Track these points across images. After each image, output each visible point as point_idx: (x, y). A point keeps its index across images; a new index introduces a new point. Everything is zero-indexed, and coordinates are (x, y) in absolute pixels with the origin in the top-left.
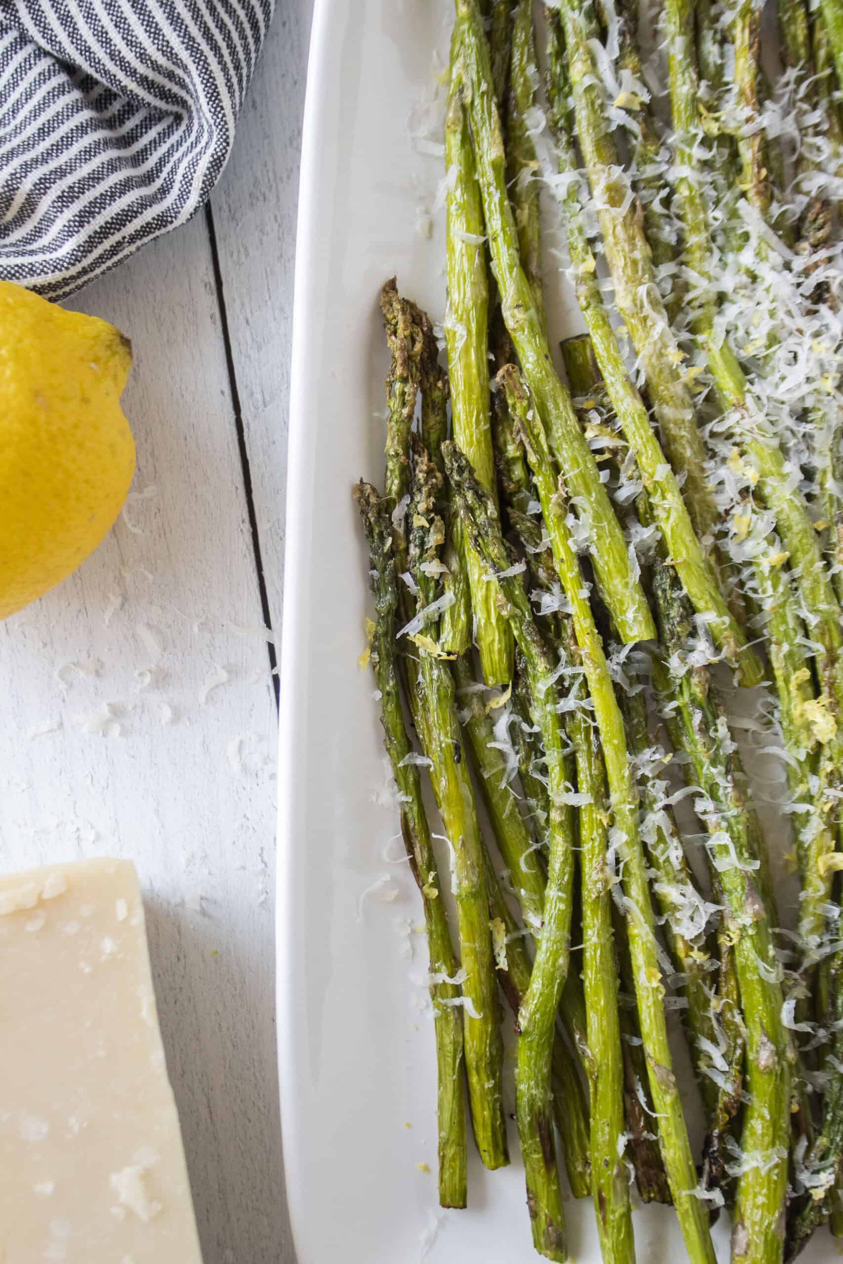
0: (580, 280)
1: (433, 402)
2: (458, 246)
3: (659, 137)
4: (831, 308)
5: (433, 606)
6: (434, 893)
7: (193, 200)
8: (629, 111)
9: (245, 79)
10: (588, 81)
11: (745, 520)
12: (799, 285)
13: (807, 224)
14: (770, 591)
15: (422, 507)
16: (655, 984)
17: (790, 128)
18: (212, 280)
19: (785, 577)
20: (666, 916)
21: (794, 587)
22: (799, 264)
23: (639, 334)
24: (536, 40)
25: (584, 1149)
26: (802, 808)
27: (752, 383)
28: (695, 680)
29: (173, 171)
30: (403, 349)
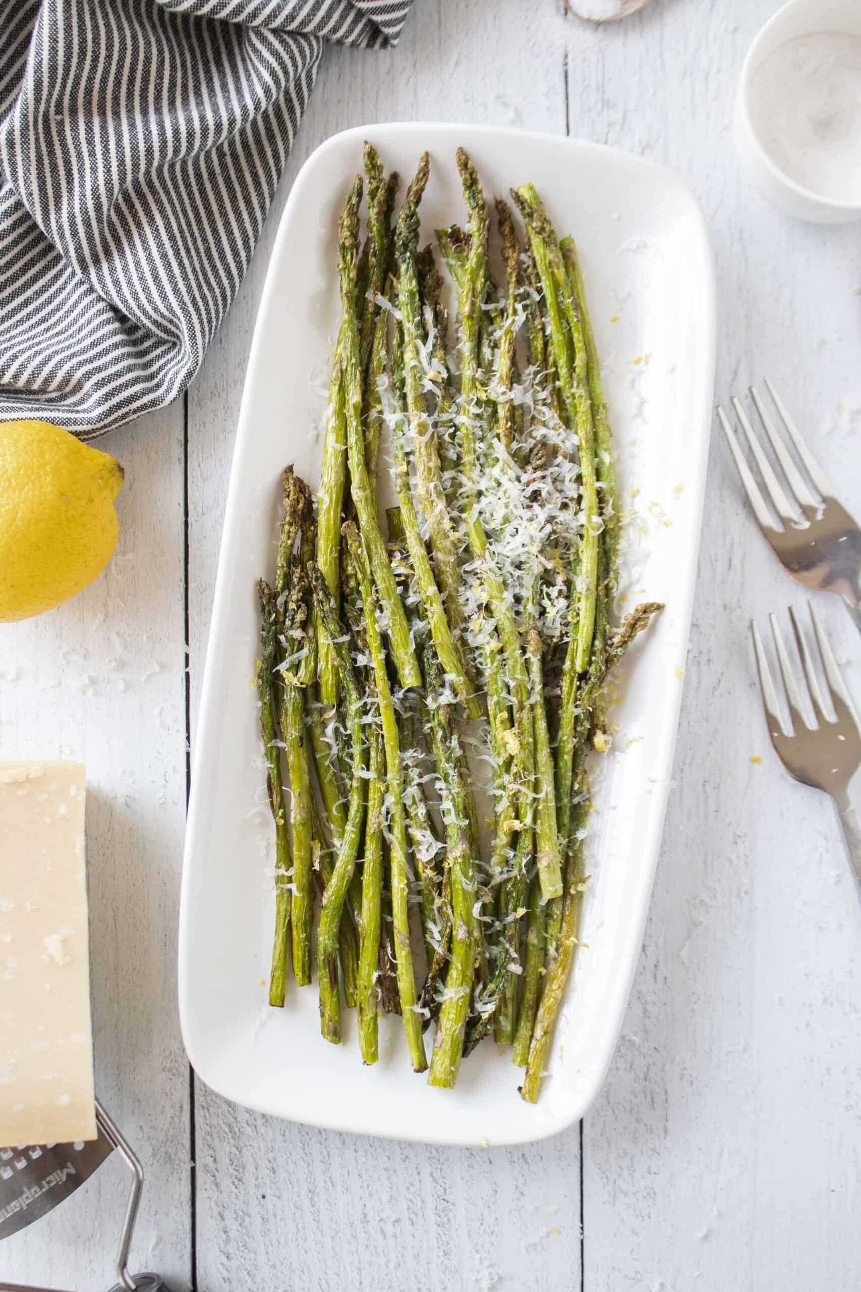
0: (399, 476)
1: (307, 538)
2: (330, 450)
3: (453, 398)
4: (540, 505)
5: (296, 656)
6: (282, 822)
7: (174, 393)
8: (434, 382)
9: (214, 328)
10: (414, 363)
11: (479, 622)
12: (524, 490)
13: (532, 455)
14: (489, 665)
15: (294, 598)
16: (402, 885)
17: (528, 400)
18: (182, 438)
19: (499, 657)
20: (413, 848)
21: (503, 663)
22: (525, 478)
23: (429, 510)
24: (388, 336)
25: (355, 979)
26: (499, 792)
27: (491, 544)
28: (441, 712)
29: (165, 375)
30: (291, 506)
